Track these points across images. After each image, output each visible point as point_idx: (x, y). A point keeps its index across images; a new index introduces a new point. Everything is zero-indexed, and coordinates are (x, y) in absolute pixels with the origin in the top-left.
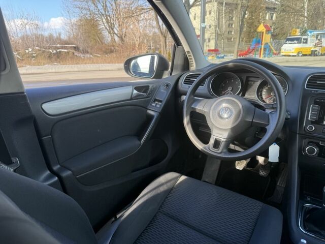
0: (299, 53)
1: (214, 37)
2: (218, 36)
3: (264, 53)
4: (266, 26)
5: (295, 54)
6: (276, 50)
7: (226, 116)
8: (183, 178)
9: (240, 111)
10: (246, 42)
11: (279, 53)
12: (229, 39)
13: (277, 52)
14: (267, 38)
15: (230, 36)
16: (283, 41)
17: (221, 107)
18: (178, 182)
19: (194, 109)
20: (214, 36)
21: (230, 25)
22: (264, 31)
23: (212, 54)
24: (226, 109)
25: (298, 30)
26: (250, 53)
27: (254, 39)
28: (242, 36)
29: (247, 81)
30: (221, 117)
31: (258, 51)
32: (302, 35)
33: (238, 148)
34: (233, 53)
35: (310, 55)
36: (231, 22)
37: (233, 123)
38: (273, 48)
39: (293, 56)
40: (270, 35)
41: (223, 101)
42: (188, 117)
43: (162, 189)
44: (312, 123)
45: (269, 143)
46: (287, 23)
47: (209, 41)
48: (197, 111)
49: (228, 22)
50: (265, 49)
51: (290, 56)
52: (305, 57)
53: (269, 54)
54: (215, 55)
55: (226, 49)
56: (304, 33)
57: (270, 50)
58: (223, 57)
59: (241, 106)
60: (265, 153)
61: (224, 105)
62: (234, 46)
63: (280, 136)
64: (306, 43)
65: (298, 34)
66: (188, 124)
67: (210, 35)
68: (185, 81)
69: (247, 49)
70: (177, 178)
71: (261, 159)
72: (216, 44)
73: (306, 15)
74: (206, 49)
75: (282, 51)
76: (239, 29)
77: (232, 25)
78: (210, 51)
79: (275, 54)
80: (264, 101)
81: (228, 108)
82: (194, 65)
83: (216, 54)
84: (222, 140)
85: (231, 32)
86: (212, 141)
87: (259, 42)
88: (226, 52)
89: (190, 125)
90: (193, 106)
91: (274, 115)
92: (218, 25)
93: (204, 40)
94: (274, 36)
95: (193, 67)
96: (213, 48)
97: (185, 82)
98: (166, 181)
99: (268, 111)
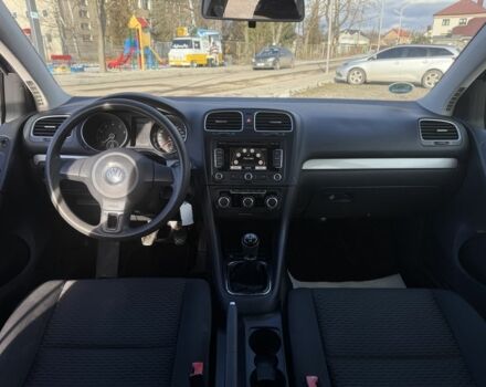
0: (192, 62)
1: (58, 33)
2: (65, 32)
3: (146, 63)
4: (140, 20)
5: (188, 64)
6: (162, 57)
7: (116, 178)
8: (69, 284)
9: (134, 169)
10: (115, 43)
11: (167, 62)
12: (86, 38)
13: (164, 60)
14: (146, 39)
15: (85, 33)
16: (169, 44)
17: (106, 168)
18: (63, 292)
19: (66, 176)
20: (56, 31)
21: (82, 13)
22: (140, 27)
23: (60, 64)
24: (115, 170)
25: (186, 29)
26: (125, 62)
27: (127, 40)
28: (107, 33)
29: (134, 123)
30: (110, 183)
31: (136, 57)
32: (191, 36)
33: (141, 218)
34: (97, 60)
35: (207, 66)
36: (83, 8)
37: (129, 188)
38: (156, 54)
39: (186, 67)
40: (149, 34)
41: (108, 159)
42: (58, 190)
43: (37, 313)
44: (220, 170)
45: (179, 204)
46: (169, 15)
47: (50, 40)
48: (71, 178)
49: (77, 9)
50: (146, 57)
51: (181, 66)
52: (201, 68)
53: (153, 64)
54: (66, 66)
55: (84, 55)
56: (193, 33)
57: (154, 57)
58: (82, 70)
59: (134, 163)
60: (177, 217)
61: (111, 164)
62: (97, 50)
63: (189, 190)
64: (199, 47)
65: (186, 35)
66: (59, 201)
67: (48, 28)
68: (34, 131)
69: (118, 55)
70: (59, 288)
71: (173, 224)
72: (64, 46)
73: (191, 6)
74: (48, 54)
75: (171, 59)
76: (99, 22)
77: (85, 12)
78: (55, 57)
79: (161, 64)
80: (161, 150)
81: (118, 168)
82: (45, 101)
83: (69, 64)
84: (119, 213)
85: (87, 25)
86: (104, 219)
87: (135, 45)
88: (85, 59)
89: (63, 202)
90: (62, 172)
91: (177, 169)
92: (61, 13)
93: (40, 38)
94: (155, 36)
95: (43, 104)
96: (59, 52)
97: (36, 132)
98: (40, 298)
99: (170, 163)
